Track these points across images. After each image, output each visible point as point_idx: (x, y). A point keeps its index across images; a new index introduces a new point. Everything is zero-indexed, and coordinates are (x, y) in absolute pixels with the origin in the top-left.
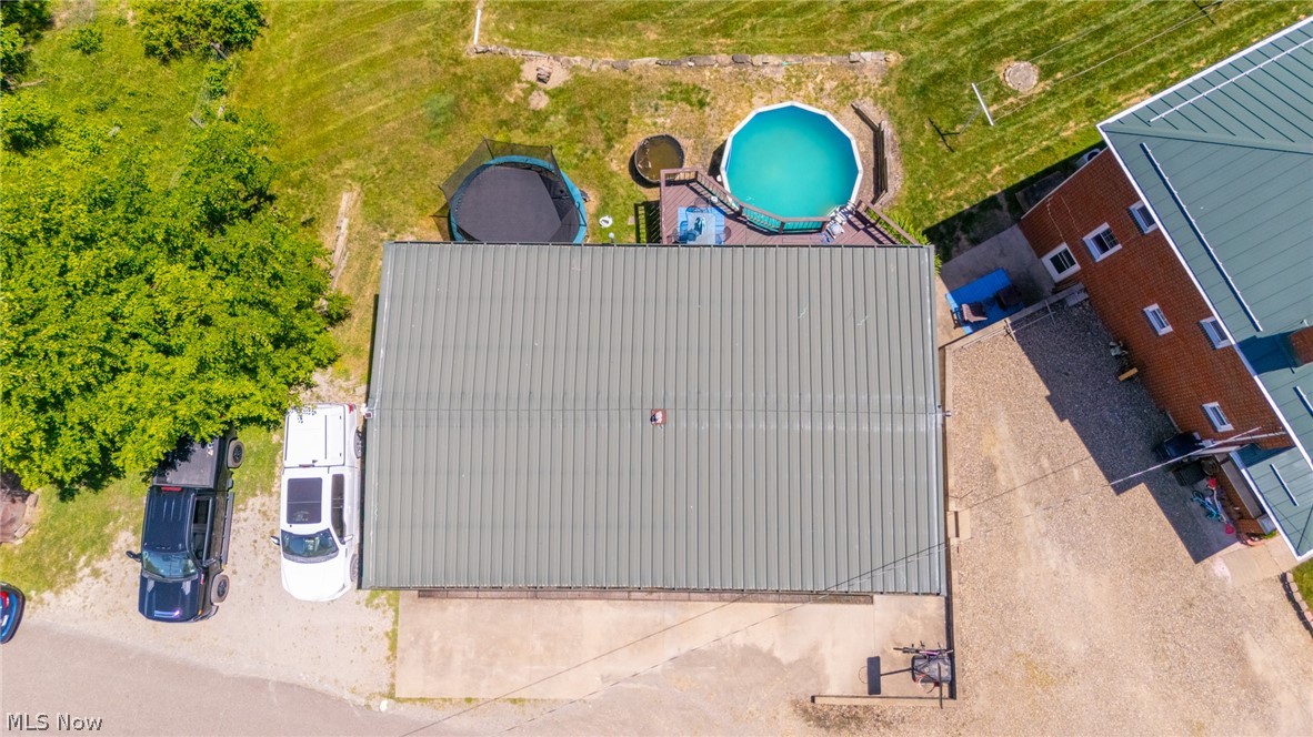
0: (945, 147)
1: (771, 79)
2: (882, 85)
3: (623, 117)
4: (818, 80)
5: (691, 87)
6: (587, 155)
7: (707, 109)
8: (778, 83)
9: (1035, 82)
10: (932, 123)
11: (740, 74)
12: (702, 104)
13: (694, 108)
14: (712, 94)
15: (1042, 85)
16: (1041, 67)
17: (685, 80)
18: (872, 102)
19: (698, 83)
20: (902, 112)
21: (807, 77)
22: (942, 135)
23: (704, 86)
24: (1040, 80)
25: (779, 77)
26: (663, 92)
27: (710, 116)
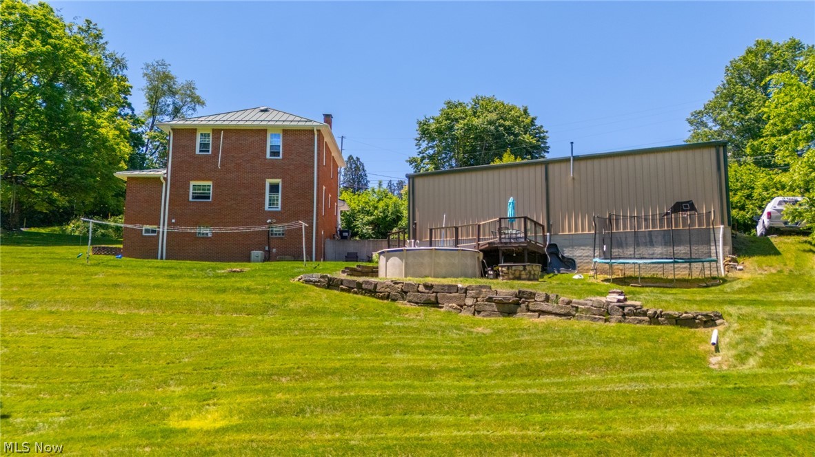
22: (316, 267)
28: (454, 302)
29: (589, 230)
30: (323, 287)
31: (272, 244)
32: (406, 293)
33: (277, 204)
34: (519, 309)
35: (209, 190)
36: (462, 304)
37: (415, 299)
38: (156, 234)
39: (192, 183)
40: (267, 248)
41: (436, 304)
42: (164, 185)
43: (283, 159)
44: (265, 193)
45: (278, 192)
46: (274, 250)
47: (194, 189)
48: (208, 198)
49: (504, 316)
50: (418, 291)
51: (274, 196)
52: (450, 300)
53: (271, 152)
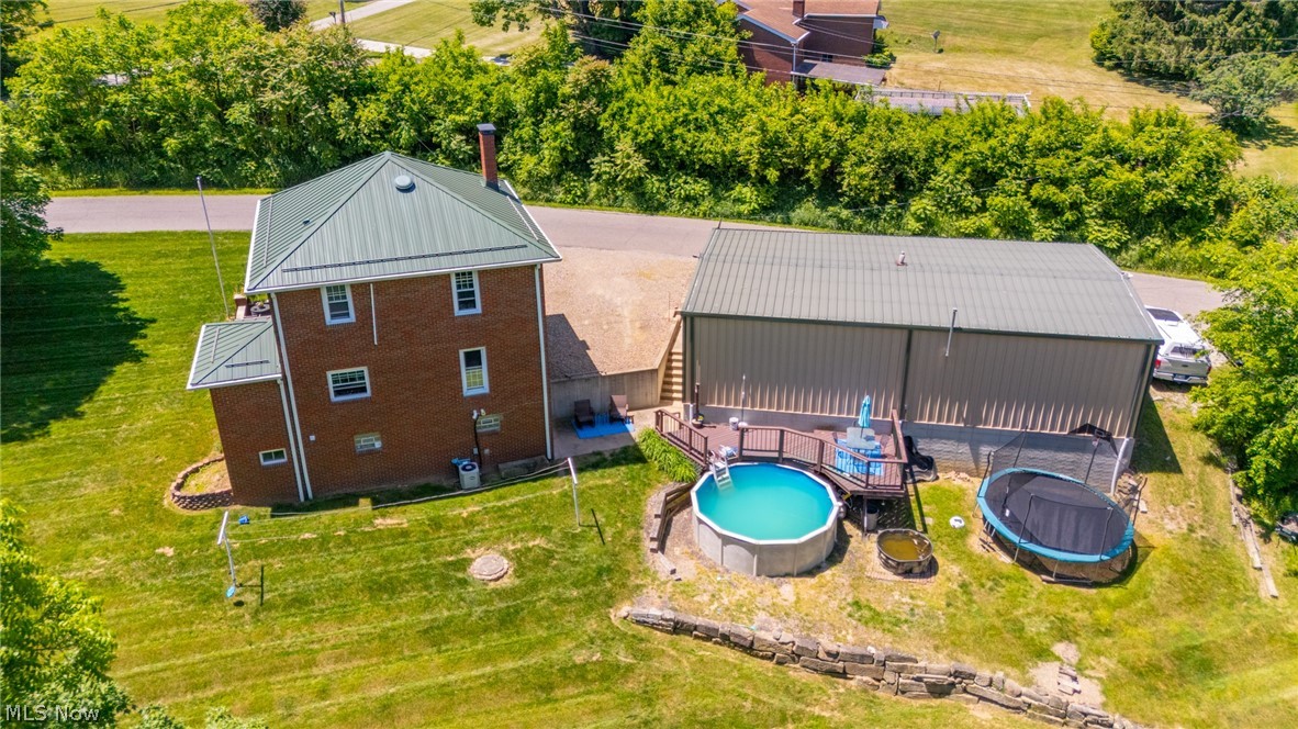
0: (598, 517)
1: (772, 615)
2: (644, 586)
3: (952, 610)
4: (716, 605)
5: (870, 624)
6: (990, 584)
7: (850, 600)
8: (764, 610)
9: (478, 560)
10: (603, 540)
11: (809, 629)
12: (856, 604)
13: (865, 603)
14: (845, 613)
15: (473, 556)
16: (465, 570)
17: (879, 634)
18: (659, 575)
19: (862, 628)
20: (630, 555)
21: (727, 609)
22: (598, 526)
23: (854, 622)
24: (472, 560)
25: (762, 615)
26: (905, 627)
27: (847, 594)
28: (868, 675)
29: (957, 422)
30: (668, 632)
31: (482, 443)
32: (799, 656)
33: (481, 383)
34: (954, 690)
35: (363, 378)
36: (880, 677)
37: (813, 666)
38: (285, 460)
39: (329, 374)
40: (476, 451)
41: (843, 675)
42: (282, 387)
43: (483, 315)
44: (460, 372)
45: (480, 364)
46: (487, 451)
47: (335, 382)
48: (364, 390)
49: (935, 697)
50: (817, 658)
51: (474, 370)
52: (863, 672)
53: (460, 303)
